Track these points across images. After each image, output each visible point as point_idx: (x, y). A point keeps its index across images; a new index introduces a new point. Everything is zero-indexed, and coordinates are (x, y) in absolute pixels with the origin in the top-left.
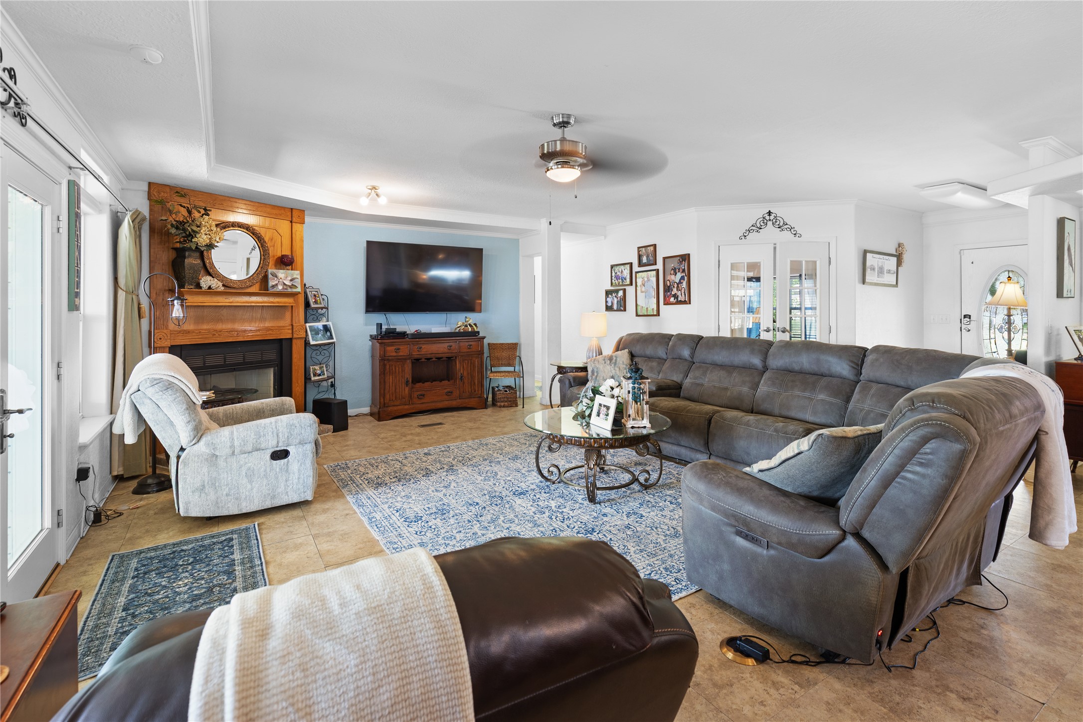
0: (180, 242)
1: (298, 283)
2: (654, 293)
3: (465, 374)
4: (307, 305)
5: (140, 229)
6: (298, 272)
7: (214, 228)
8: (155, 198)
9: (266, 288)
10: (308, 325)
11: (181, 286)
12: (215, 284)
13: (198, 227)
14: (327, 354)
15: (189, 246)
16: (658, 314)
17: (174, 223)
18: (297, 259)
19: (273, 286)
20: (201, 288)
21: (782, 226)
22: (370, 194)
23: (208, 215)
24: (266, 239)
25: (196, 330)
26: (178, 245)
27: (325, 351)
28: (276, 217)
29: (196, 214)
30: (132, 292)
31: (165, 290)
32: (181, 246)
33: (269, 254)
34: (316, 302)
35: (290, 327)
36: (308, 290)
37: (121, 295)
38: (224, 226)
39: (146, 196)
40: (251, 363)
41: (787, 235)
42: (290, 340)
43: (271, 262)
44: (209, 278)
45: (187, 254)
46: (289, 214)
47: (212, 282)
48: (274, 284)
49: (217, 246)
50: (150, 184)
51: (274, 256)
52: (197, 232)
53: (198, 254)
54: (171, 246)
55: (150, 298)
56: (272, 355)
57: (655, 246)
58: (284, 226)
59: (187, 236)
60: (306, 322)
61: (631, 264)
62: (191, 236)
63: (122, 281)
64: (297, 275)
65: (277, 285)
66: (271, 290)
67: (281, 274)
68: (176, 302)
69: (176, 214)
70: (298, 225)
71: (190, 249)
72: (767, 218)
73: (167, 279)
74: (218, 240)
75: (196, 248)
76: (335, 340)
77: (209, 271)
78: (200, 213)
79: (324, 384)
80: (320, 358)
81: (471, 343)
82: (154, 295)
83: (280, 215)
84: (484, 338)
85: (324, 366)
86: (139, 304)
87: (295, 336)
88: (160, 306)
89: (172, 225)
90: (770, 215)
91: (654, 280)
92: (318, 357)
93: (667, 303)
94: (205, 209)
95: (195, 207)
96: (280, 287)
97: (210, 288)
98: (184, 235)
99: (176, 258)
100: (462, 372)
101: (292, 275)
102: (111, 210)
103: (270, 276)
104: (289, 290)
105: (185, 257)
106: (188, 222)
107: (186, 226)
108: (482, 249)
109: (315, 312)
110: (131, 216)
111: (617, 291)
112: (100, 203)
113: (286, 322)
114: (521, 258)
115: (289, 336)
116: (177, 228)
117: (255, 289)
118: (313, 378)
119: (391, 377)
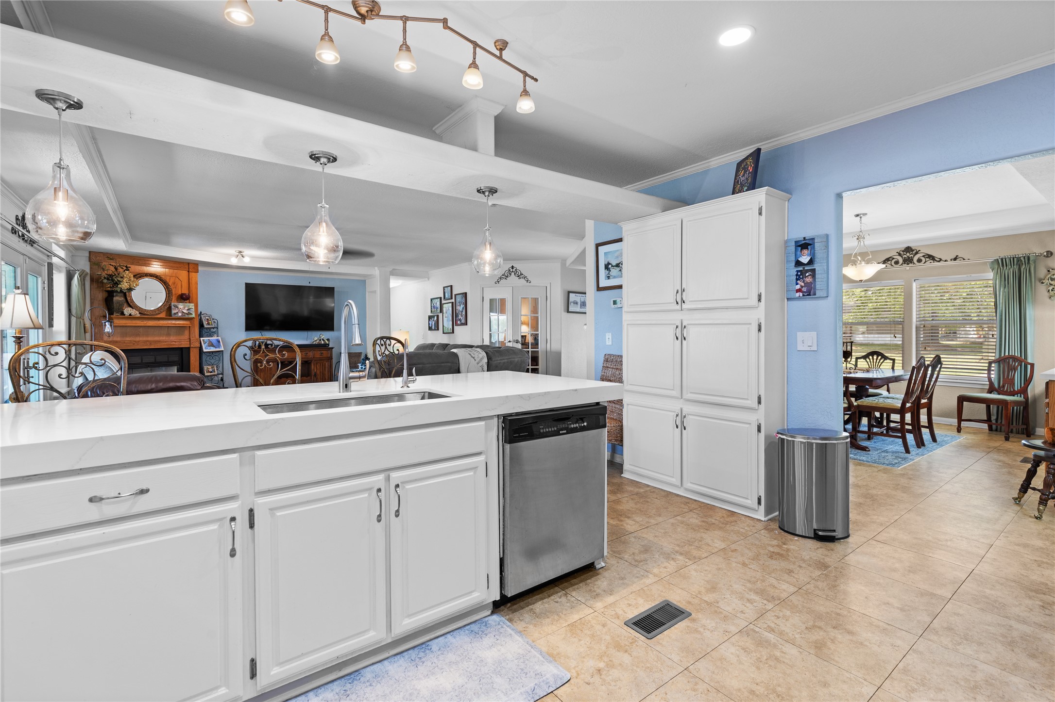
0: (110, 287)
1: (193, 311)
2: (451, 318)
3: (318, 372)
4: (201, 325)
5: (84, 280)
6: (193, 304)
7: (132, 279)
8: (93, 261)
9: (170, 314)
10: (202, 339)
11: (111, 313)
12: (134, 312)
13: (122, 278)
14: (217, 358)
15: (116, 289)
16: (453, 332)
17: (106, 276)
18: (193, 296)
19: (175, 314)
20: (124, 315)
21: (520, 276)
22: (238, 256)
23: (128, 270)
24: (170, 284)
25: (122, 341)
26: (109, 289)
27: (216, 357)
28: (177, 268)
29: (120, 270)
30: (80, 318)
31: (101, 316)
32: (111, 289)
33: (172, 293)
34: (208, 324)
35: (189, 340)
36: (202, 316)
37: (73, 320)
38: (139, 276)
39: (88, 260)
40: (161, 363)
41: (523, 281)
42: (189, 349)
43: (174, 298)
44: (130, 309)
45: (115, 294)
46: (187, 267)
47: (132, 311)
48: (175, 312)
49: (134, 289)
50: (90, 252)
51: (176, 294)
52: (121, 281)
53: (122, 294)
54: (105, 289)
55: (91, 321)
56: (176, 358)
57: (451, 286)
58: (183, 274)
59: (115, 284)
60: (200, 337)
61: (441, 298)
62: (117, 284)
63: (74, 311)
64: (192, 306)
65: (177, 313)
66: (173, 316)
67: (181, 306)
68: (107, 323)
69: (107, 270)
70: (194, 273)
71: (117, 292)
72: (511, 270)
73: (102, 310)
74: (135, 286)
75: (121, 290)
76: (222, 349)
77: (131, 304)
78: (123, 269)
79: (216, 378)
80: (212, 361)
81: (323, 352)
82: (94, 319)
83: (180, 267)
84: (332, 348)
85: (215, 366)
86: (84, 325)
87: (192, 346)
88: (97, 326)
89: (105, 278)
90: (513, 269)
91: (451, 309)
92: (211, 361)
93: (457, 325)
94: (126, 267)
95: (120, 266)
96: (180, 314)
97: (130, 315)
98: (113, 283)
99: (108, 297)
100: (315, 371)
101: (189, 306)
102: (67, 270)
103: (173, 307)
104: (187, 316)
105: (113, 296)
106: (115, 275)
107: (114, 277)
108: (334, 288)
109: (209, 330)
110: (79, 274)
111: (433, 317)
112: (60, 267)
113: (186, 336)
114: (367, 293)
115: (188, 346)
116: (108, 279)
117: (163, 315)
118: (206, 374)
119: (262, 374)
